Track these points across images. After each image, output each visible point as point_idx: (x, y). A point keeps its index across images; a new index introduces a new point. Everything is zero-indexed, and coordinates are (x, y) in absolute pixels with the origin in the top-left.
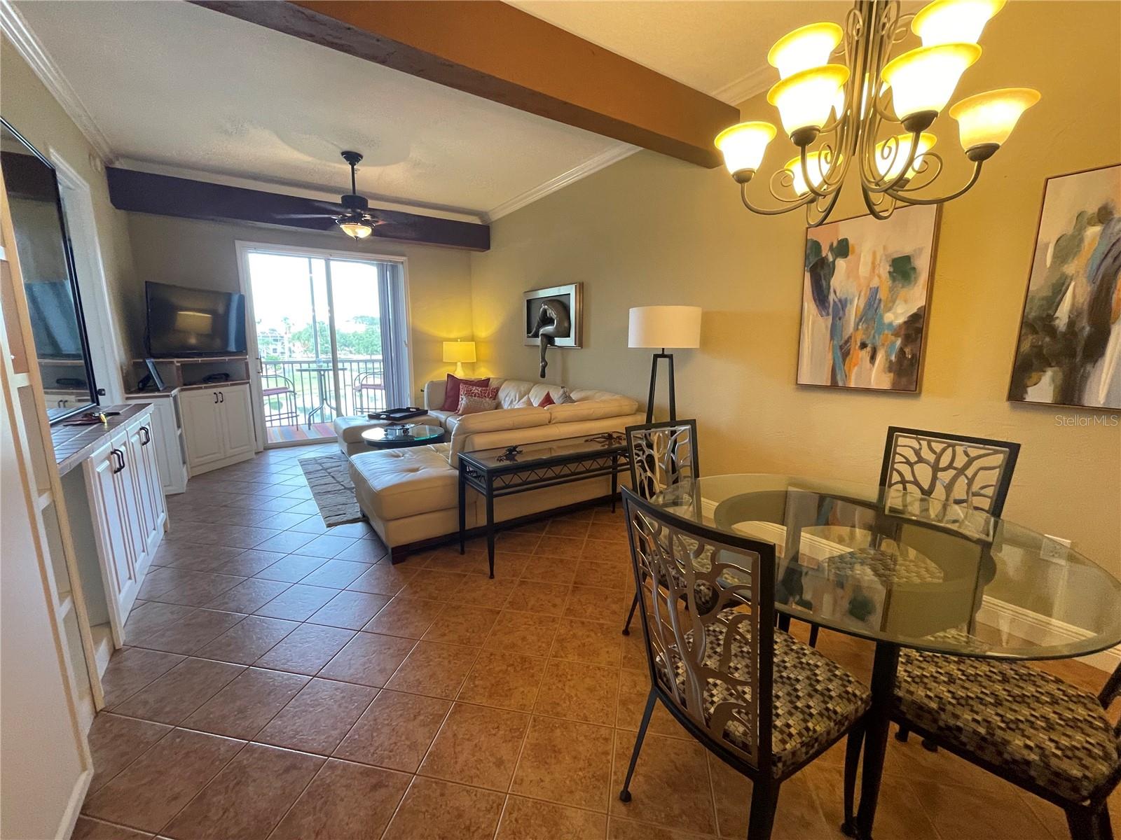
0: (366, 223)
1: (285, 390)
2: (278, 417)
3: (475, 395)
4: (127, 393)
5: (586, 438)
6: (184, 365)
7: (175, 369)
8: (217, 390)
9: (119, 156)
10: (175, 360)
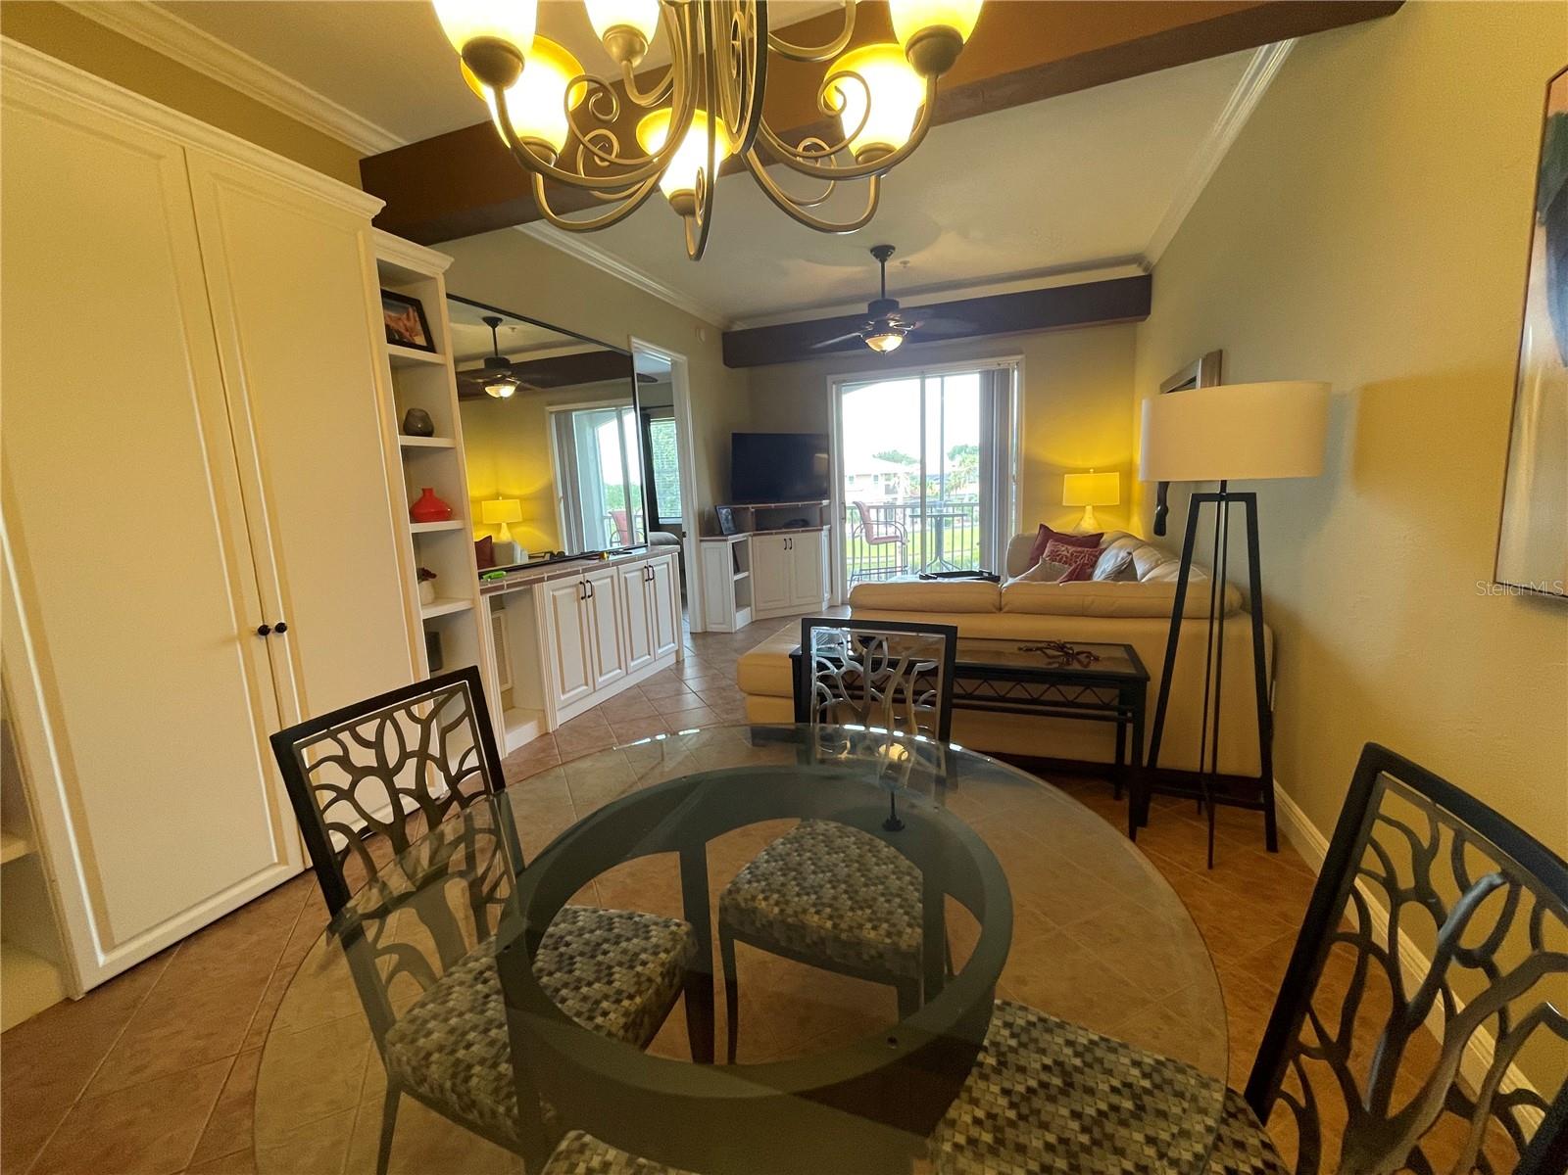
0: (893, 331)
1: (894, 539)
2: (876, 571)
3: (1061, 559)
4: (701, 536)
5: (1022, 645)
6: (758, 512)
7: (750, 514)
8: (787, 536)
9: (733, 319)
10: (750, 506)
